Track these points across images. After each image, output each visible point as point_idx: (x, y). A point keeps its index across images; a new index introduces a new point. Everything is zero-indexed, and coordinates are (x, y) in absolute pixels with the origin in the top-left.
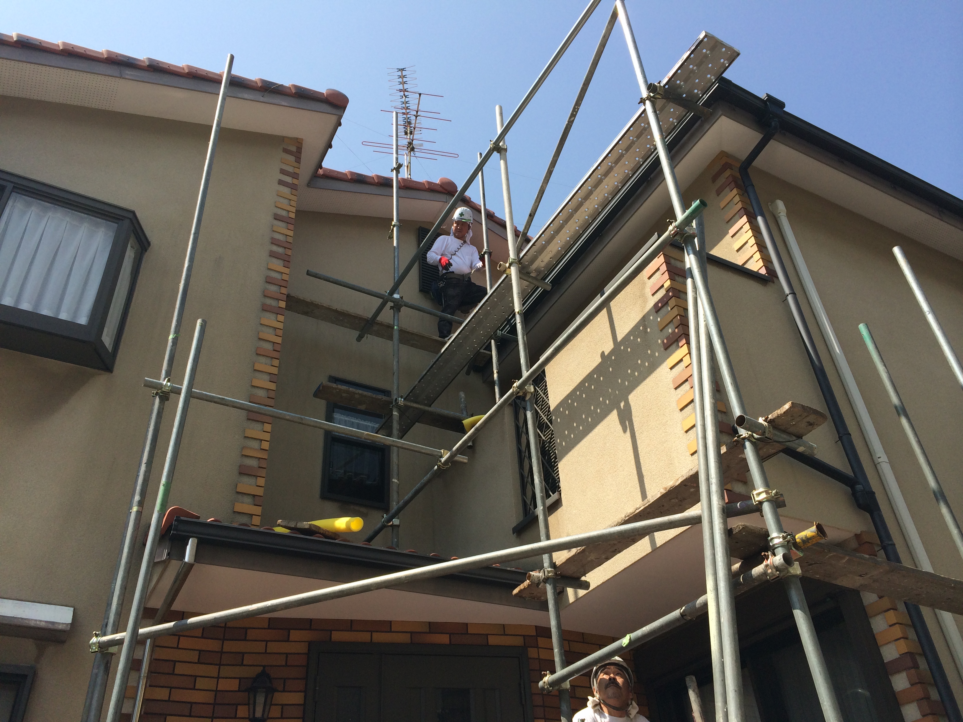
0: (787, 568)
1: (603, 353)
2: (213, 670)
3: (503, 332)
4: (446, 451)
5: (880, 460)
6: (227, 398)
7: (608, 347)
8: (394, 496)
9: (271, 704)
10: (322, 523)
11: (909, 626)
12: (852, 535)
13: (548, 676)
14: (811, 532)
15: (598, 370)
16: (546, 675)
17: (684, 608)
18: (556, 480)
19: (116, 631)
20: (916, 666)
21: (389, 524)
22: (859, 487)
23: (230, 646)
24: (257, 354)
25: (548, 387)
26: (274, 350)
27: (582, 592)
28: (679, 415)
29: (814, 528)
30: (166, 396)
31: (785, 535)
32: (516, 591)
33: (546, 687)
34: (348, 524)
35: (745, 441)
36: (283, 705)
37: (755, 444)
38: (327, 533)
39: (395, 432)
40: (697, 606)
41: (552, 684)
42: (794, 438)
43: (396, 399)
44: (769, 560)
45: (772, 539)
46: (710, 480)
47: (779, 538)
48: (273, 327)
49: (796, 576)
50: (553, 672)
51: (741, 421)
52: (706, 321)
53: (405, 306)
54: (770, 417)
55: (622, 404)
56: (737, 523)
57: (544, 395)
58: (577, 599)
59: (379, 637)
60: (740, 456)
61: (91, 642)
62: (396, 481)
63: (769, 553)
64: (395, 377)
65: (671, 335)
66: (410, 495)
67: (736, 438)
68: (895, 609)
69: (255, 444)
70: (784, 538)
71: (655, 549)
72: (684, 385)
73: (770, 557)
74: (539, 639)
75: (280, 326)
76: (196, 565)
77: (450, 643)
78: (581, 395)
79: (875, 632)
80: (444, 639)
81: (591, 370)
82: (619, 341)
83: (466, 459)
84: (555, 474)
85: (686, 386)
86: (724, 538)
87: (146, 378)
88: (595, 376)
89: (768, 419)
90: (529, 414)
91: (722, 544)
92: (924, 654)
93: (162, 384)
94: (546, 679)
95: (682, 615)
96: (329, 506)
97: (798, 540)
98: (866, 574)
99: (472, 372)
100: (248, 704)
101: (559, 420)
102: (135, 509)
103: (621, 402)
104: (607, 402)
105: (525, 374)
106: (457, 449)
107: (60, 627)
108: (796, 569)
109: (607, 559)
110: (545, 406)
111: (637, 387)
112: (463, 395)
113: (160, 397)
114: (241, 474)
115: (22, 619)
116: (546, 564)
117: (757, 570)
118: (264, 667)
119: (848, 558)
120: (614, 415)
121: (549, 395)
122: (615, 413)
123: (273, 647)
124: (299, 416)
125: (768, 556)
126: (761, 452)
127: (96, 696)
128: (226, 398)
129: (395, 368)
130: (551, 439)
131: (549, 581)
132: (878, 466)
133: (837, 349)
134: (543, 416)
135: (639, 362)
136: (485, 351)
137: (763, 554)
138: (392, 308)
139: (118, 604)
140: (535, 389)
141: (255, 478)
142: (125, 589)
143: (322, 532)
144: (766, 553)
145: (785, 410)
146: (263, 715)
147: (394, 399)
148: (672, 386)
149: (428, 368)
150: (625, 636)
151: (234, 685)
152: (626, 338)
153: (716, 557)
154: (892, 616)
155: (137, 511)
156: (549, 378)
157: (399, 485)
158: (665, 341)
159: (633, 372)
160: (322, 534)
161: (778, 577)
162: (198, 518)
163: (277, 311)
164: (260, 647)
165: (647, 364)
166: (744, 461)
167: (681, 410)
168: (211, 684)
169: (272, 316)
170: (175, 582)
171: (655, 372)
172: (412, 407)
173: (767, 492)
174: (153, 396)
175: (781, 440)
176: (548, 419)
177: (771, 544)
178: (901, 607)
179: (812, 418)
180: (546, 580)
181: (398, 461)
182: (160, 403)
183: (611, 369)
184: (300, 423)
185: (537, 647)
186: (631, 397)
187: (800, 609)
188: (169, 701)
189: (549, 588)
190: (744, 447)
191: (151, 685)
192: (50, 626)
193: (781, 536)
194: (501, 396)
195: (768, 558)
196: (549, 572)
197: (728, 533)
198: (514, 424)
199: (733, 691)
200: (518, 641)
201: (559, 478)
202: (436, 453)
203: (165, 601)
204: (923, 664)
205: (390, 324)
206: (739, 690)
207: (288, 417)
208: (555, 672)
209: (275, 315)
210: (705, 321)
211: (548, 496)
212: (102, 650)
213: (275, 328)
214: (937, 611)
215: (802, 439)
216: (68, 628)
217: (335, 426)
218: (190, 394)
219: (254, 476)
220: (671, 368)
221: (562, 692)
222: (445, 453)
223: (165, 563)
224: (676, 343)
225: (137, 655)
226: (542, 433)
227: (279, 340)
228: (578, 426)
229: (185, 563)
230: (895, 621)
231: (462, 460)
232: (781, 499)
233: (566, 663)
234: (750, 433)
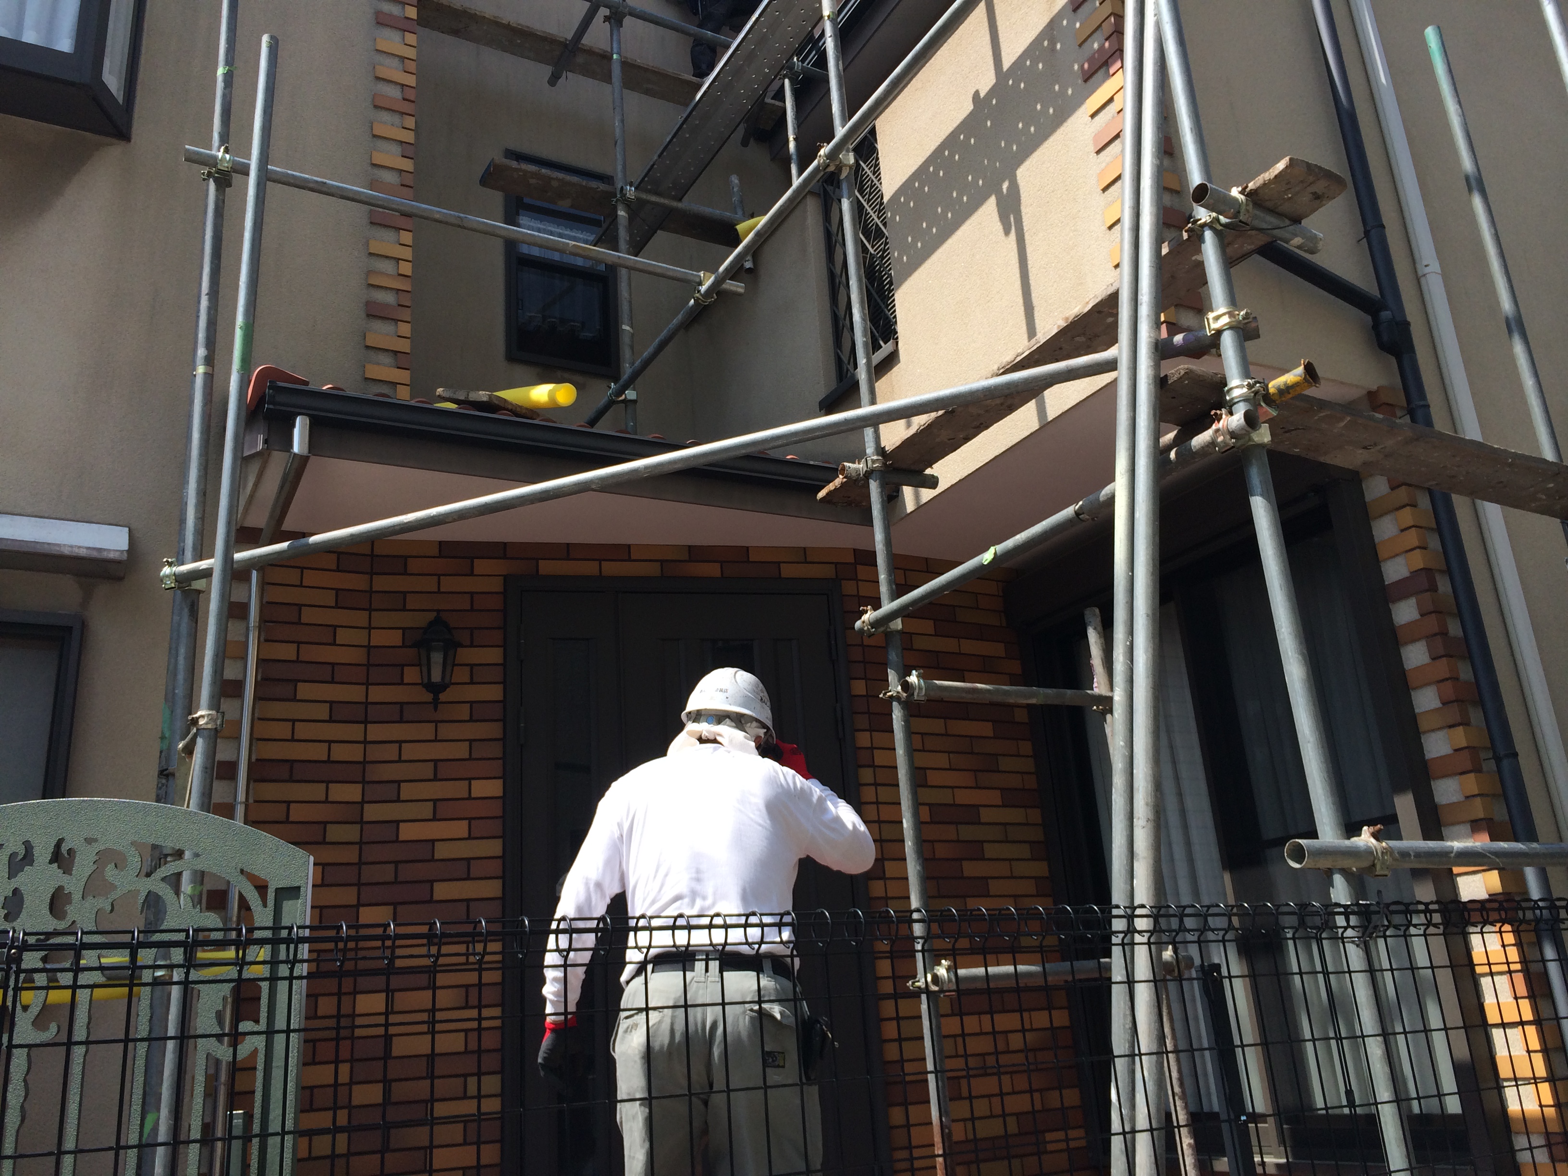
0: (1248, 433)
1: (977, 93)
2: (361, 618)
3: (805, 65)
4: (708, 274)
5: (1427, 270)
6: (331, 182)
7: (986, 81)
8: (626, 353)
9: (454, 665)
10: (511, 395)
11: (1432, 529)
12: (1364, 392)
13: (869, 612)
14: (1295, 376)
15: (968, 125)
16: (866, 612)
17: (1081, 503)
18: (890, 321)
19: (199, 557)
20: (1433, 588)
21: (621, 399)
22: (1385, 315)
23: (382, 583)
24: (376, 107)
25: (880, 160)
26: (404, 99)
27: (927, 494)
28: (1101, 199)
29: (1300, 370)
30: (225, 179)
31: (1251, 381)
32: (821, 494)
33: (866, 628)
34: (551, 394)
35: (1205, 229)
36: (472, 666)
37: (1223, 235)
38: (518, 409)
39: (623, 245)
40: (1101, 499)
41: (876, 624)
42: (1287, 222)
43: (622, 188)
44: (1221, 422)
45: (1231, 389)
46: (1140, 297)
47: (1242, 386)
48: (398, 56)
49: (1262, 446)
50: (877, 606)
51: (1200, 194)
52: (1157, 14)
53: (631, 14)
54: (1251, 185)
55: (1005, 186)
56: (1177, 368)
57: (874, 174)
58: (920, 508)
59: (611, 569)
60: (1193, 258)
61: (162, 573)
62: (628, 328)
63: (1224, 411)
64: (619, 149)
65: (1096, 55)
66: (650, 350)
67: (1190, 225)
68: (1414, 506)
69: (388, 267)
70: (1250, 386)
71: (1046, 426)
72: (1113, 145)
73: (1224, 416)
74: (860, 568)
75: (411, 53)
76: (313, 459)
77: (722, 574)
78: (936, 172)
79: (1376, 541)
80: (712, 570)
81: (955, 125)
82: (1005, 69)
83: (741, 287)
84: (889, 310)
85: (1115, 147)
86: (1153, 390)
87: (187, 147)
88: (962, 137)
89: (1248, 190)
90: (846, 204)
91: (1149, 401)
92: (1449, 572)
93: (216, 157)
94: (865, 617)
95: (1077, 513)
96: (520, 370)
97: (1272, 390)
98: (1375, 445)
99: (752, 141)
100: (420, 665)
101: (898, 218)
102: (201, 370)
103: (1004, 181)
104: (981, 182)
105: (840, 132)
106: (726, 269)
107: (112, 556)
108: (1263, 435)
109: (967, 439)
110: (875, 193)
111: (1032, 153)
112: (737, 181)
113: (216, 181)
114: (370, 316)
115: (49, 544)
116: (870, 450)
117: (1200, 440)
118: (438, 611)
119: (1349, 419)
120: (990, 206)
121: (882, 175)
122: (992, 201)
123: (448, 584)
124: (457, 214)
125: (1221, 415)
126: (1229, 250)
127: (182, 651)
128: (328, 181)
129: (618, 131)
130: (885, 251)
131: (874, 475)
132: (1423, 281)
133: (1382, 77)
134: (872, 213)
135: (1039, 107)
136: (773, 102)
137: (1213, 412)
138: (607, 19)
139: (196, 518)
140: (857, 161)
141: (393, 323)
142: (205, 494)
143: (510, 407)
144: (1218, 412)
145: (1276, 172)
146: (443, 678)
147: (619, 187)
148: (1092, 149)
149: (675, 130)
150: (987, 549)
151: (394, 638)
152: (1019, 63)
153: (1138, 420)
154: (1407, 516)
155: (205, 373)
156: (882, 145)
157: (633, 335)
158: (1086, 66)
159: (1027, 126)
160: (511, 411)
161: (1233, 447)
162: (306, 383)
163: (402, 26)
164: (430, 584)
165: (1051, 111)
166: (1200, 267)
167: (1105, 189)
168: (360, 637)
169: (396, 36)
170: (282, 487)
171: (1065, 124)
172: (648, 202)
173: (1230, 314)
174: (204, 180)
175: (1265, 226)
176: (879, 218)
177: (1228, 398)
178: (1424, 502)
179: (1320, 186)
180: (869, 474)
181: (630, 295)
182: (217, 190)
183: (989, 123)
184: (459, 226)
185: (856, 580)
186: (1022, 173)
187: (1262, 495)
188: (297, 661)
189: (874, 487)
190: (1201, 239)
191: (266, 640)
192: (95, 554)
193: (1246, 383)
194: (800, 173)
195: (1221, 418)
196: (873, 461)
197: (1161, 383)
198: (822, 228)
199: (1144, 616)
200: (827, 572)
201: (895, 317)
202: (692, 278)
203: (271, 516)
204: (1444, 586)
205: (605, 51)
206: (1154, 614)
207: (437, 216)
208: (880, 607)
209: (399, 33)
210: (1155, 15)
211: (876, 347)
212: (181, 585)
213: (402, 59)
214: (1479, 502)
215: (1300, 223)
216: (125, 556)
217: (522, 232)
218: (265, 177)
219: (392, 319)
220: (1093, 116)
221: (889, 635)
222: (706, 278)
223: (263, 456)
224: (1104, 68)
225: (238, 596)
226: (869, 241)
227: (411, 80)
228: (929, 227)
229: (295, 454)
230: (1411, 523)
231: (733, 288)
232: (1253, 325)
233: (897, 593)
234: (1214, 214)
